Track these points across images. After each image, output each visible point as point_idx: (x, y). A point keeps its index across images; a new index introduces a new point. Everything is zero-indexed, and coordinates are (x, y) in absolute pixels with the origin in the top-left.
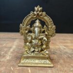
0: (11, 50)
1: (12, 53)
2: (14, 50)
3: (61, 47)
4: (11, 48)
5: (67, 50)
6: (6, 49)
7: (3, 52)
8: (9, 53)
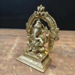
0: (13, 48)
1: (13, 51)
2: (15, 49)
4: (12, 46)
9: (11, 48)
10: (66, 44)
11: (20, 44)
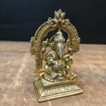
0: (20, 71)
3: (90, 66)
5: (99, 71)
6: (12, 70)
7: (9, 75)
8: (18, 76)
9: (17, 70)
10: (95, 65)
11: (30, 65)
